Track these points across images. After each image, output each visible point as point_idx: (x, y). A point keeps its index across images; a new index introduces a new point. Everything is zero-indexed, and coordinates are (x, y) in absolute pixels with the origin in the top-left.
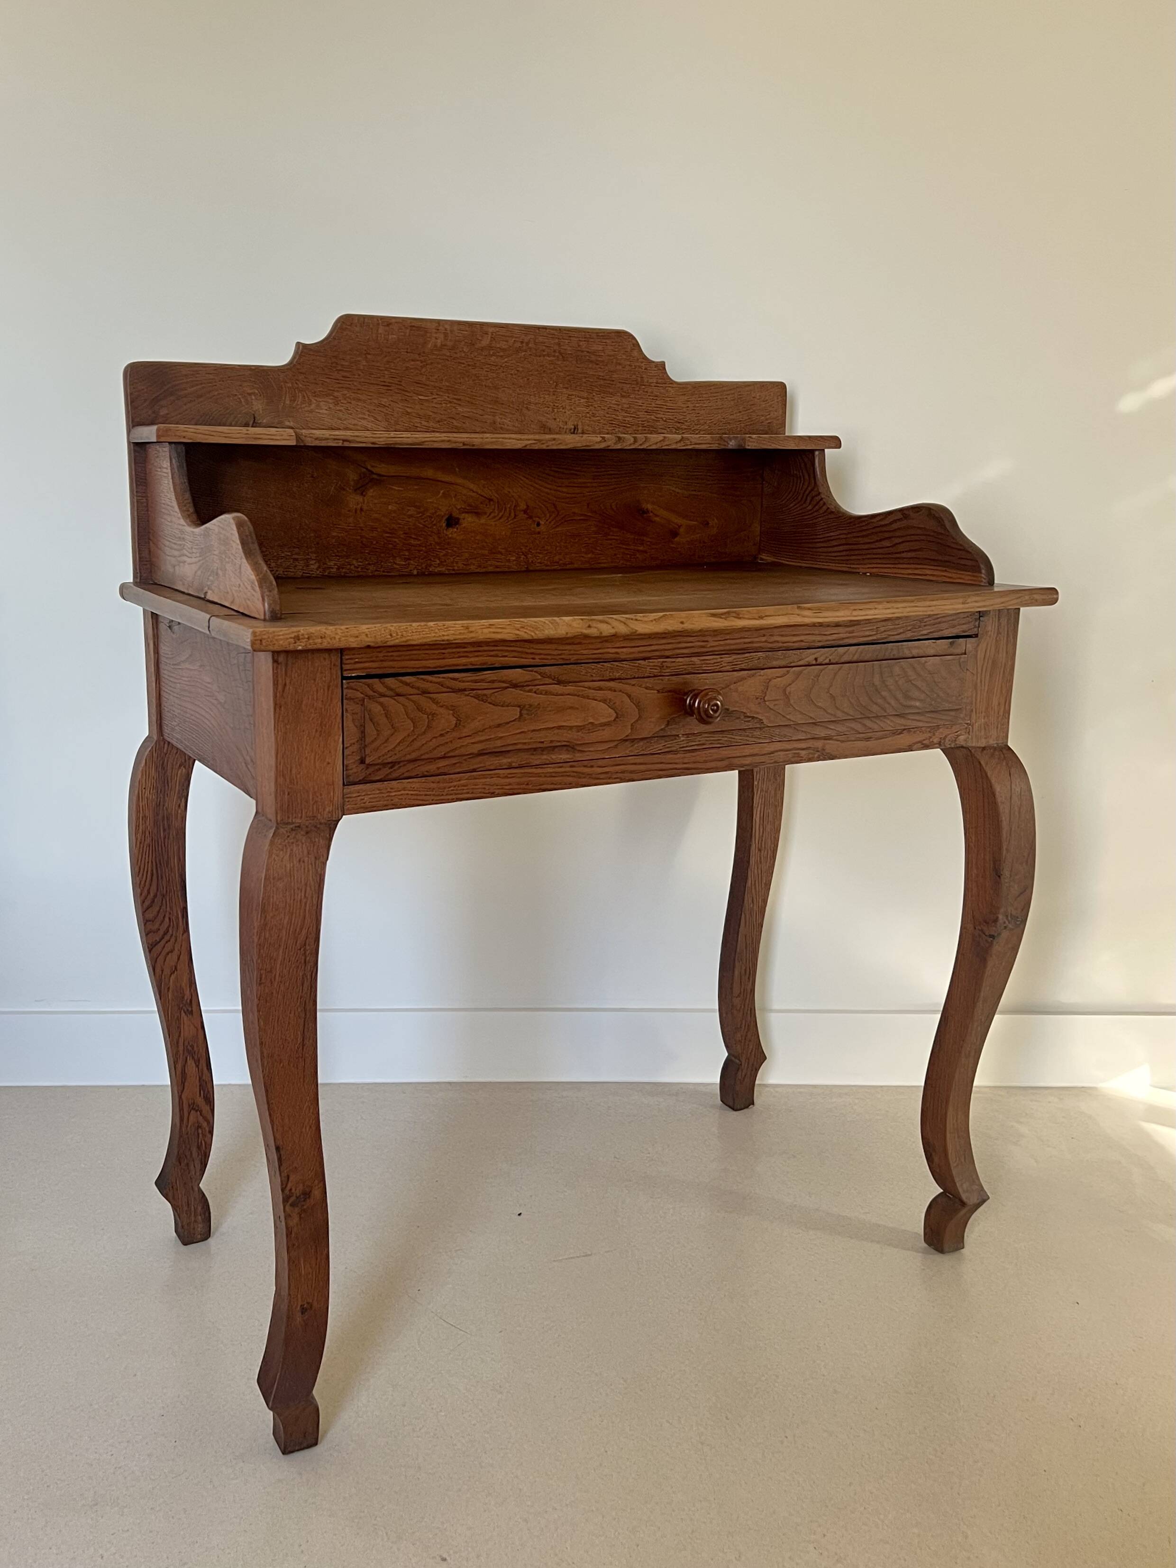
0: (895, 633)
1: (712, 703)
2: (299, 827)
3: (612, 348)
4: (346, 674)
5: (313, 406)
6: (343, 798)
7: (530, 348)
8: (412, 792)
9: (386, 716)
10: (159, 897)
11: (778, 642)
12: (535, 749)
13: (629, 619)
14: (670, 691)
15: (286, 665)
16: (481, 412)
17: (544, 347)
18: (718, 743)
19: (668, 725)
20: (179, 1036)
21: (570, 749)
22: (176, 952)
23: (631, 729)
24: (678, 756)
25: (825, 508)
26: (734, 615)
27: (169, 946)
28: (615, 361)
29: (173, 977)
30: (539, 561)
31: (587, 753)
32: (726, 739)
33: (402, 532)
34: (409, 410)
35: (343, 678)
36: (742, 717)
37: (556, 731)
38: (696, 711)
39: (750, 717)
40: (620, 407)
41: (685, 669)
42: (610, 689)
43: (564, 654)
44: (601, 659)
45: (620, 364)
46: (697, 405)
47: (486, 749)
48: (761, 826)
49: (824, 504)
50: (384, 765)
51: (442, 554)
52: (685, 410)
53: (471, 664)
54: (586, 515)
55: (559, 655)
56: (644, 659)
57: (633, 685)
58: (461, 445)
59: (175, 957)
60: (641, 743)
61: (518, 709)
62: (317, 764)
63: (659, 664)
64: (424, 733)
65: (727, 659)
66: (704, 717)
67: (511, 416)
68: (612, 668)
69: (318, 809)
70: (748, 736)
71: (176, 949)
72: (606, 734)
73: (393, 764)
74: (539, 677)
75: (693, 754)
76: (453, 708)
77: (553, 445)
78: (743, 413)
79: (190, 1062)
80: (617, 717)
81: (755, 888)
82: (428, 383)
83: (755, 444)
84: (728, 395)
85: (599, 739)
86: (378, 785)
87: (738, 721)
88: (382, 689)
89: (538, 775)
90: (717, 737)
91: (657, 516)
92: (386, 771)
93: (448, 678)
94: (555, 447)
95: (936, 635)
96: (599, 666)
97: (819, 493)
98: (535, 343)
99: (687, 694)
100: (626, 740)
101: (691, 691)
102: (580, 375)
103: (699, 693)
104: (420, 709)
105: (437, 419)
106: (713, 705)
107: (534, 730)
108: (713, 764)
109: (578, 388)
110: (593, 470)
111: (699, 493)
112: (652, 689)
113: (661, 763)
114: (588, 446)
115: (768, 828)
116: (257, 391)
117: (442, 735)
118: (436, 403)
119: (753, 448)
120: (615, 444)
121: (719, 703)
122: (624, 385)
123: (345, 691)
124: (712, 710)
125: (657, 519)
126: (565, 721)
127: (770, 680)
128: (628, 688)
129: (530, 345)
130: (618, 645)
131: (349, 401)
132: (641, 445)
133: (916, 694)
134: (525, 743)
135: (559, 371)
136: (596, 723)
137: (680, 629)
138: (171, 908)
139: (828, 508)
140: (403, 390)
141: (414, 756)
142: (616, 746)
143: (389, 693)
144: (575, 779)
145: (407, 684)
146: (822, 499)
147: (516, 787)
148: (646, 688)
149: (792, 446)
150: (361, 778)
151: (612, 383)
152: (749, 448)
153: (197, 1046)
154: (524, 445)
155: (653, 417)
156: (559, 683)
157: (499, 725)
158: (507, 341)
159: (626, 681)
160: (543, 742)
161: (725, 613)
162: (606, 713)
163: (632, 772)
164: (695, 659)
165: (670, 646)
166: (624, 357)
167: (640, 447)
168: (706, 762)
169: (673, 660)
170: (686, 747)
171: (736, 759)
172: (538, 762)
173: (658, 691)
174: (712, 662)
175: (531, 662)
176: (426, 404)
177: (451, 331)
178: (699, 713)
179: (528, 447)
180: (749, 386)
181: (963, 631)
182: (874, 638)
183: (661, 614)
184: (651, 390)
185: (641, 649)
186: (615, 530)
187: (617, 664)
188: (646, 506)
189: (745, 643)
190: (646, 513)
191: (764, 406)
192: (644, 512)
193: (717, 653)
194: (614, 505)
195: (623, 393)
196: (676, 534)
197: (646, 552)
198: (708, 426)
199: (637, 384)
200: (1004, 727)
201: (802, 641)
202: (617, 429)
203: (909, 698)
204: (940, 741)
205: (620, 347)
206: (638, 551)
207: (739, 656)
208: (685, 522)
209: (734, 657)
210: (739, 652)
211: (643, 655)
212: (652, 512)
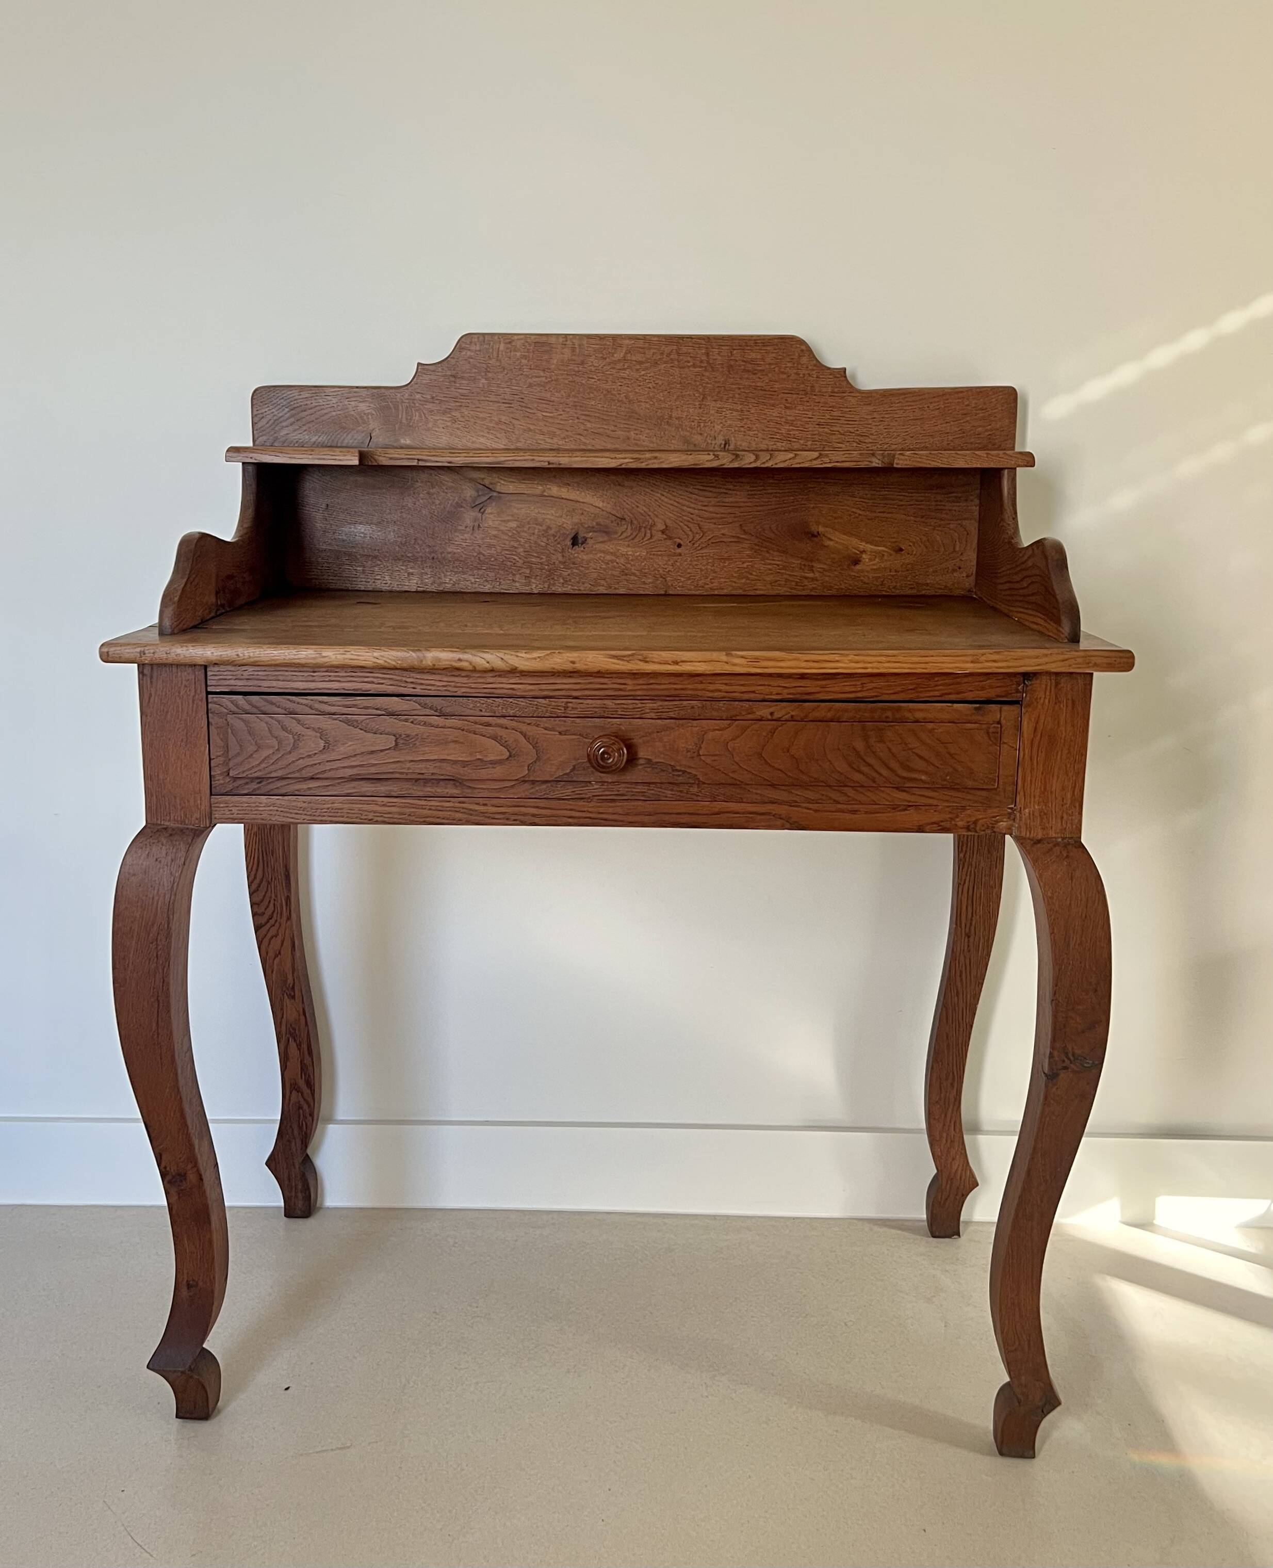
2: (165, 829)
3: (774, 355)
4: (209, 689)
5: (430, 425)
6: (211, 807)
7: (672, 359)
8: (282, 809)
9: (249, 733)
10: (264, 883)
11: (720, 691)
12: (417, 780)
13: (506, 654)
14: (576, 735)
15: (151, 677)
16: (613, 428)
17: (689, 359)
18: (642, 796)
19: (574, 769)
20: (283, 1017)
21: (458, 784)
22: (280, 938)
23: (528, 770)
24: (591, 805)
26: (639, 657)
27: (273, 931)
28: (777, 369)
29: (277, 960)
30: (681, 584)
31: (478, 790)
32: (653, 792)
33: (522, 550)
34: (532, 427)
35: (208, 693)
36: (670, 770)
37: (438, 764)
39: (679, 771)
40: (783, 420)
41: (596, 712)
42: (501, 726)
43: (450, 686)
44: (493, 693)
45: (783, 373)
46: (886, 416)
47: (359, 775)
50: (252, 779)
51: (566, 574)
52: (870, 421)
53: (344, 689)
54: (738, 537)
55: (443, 686)
56: (545, 697)
57: (529, 724)
58: (546, 463)
59: (279, 942)
60: (544, 786)
61: (394, 738)
62: (184, 772)
63: (563, 704)
64: (290, 752)
65: (651, 705)
67: (647, 431)
68: (504, 705)
69: (185, 816)
70: (681, 792)
71: (280, 935)
72: (497, 772)
73: (260, 780)
74: (419, 707)
75: (611, 804)
76: (322, 733)
77: (653, 463)
79: (293, 1044)
80: (510, 756)
82: (552, 399)
83: (909, 462)
85: (489, 777)
86: (245, 799)
87: (664, 774)
88: (247, 707)
89: (422, 807)
90: (641, 788)
92: (254, 786)
93: (316, 700)
94: (656, 466)
95: (953, 697)
96: (490, 701)
97: (1003, 519)
98: (679, 354)
100: (525, 781)
102: (734, 386)
104: (284, 728)
105: (563, 436)
107: (412, 761)
109: (730, 400)
110: (748, 488)
111: (889, 515)
112: (553, 729)
113: (571, 810)
114: (697, 465)
116: (374, 413)
117: (309, 756)
118: (561, 420)
119: (901, 466)
120: (731, 462)
122: (789, 395)
123: (210, 705)
125: (831, 543)
126: (448, 755)
127: (706, 733)
128: (523, 727)
129: (672, 357)
130: (511, 681)
131: (467, 419)
132: (764, 463)
133: (919, 764)
134: (401, 773)
135: (707, 383)
136: (485, 759)
137: (571, 669)
138: (276, 896)
140: (526, 407)
141: (280, 774)
142: (513, 786)
143: (254, 710)
144: (466, 816)
145: (272, 703)
147: (396, 816)
148: (546, 729)
150: (229, 789)
152: (896, 466)
153: (299, 1030)
154: (619, 464)
155: (826, 430)
156: (442, 715)
157: (372, 752)
158: (644, 353)
159: (521, 719)
160: (423, 774)
161: (630, 655)
162: (496, 751)
163: (534, 815)
164: (608, 703)
165: (578, 687)
166: (791, 365)
167: (763, 466)
168: (628, 815)
169: (582, 701)
170: (601, 796)
172: (420, 794)
173: (562, 734)
174: (631, 707)
175: (411, 691)
176: (550, 420)
177: (580, 345)
179: (623, 466)
180: (962, 392)
181: (998, 696)
182: (859, 695)
183: (548, 652)
184: (823, 400)
185: (544, 687)
186: (775, 553)
187: (511, 700)
188: (814, 529)
189: (676, 689)
190: (816, 536)
191: (981, 415)
192: (813, 536)
193: (639, 698)
194: (773, 526)
195: (787, 405)
196: (857, 562)
197: (817, 580)
198: (900, 441)
199: (806, 394)
200: (1074, 817)
201: (754, 692)
202: (779, 444)
203: (910, 769)
204: (969, 826)
205: (785, 355)
206: (806, 578)
207: (666, 703)
208: (869, 547)
209: (660, 703)
210: (668, 699)
211: (546, 693)
212: (824, 535)
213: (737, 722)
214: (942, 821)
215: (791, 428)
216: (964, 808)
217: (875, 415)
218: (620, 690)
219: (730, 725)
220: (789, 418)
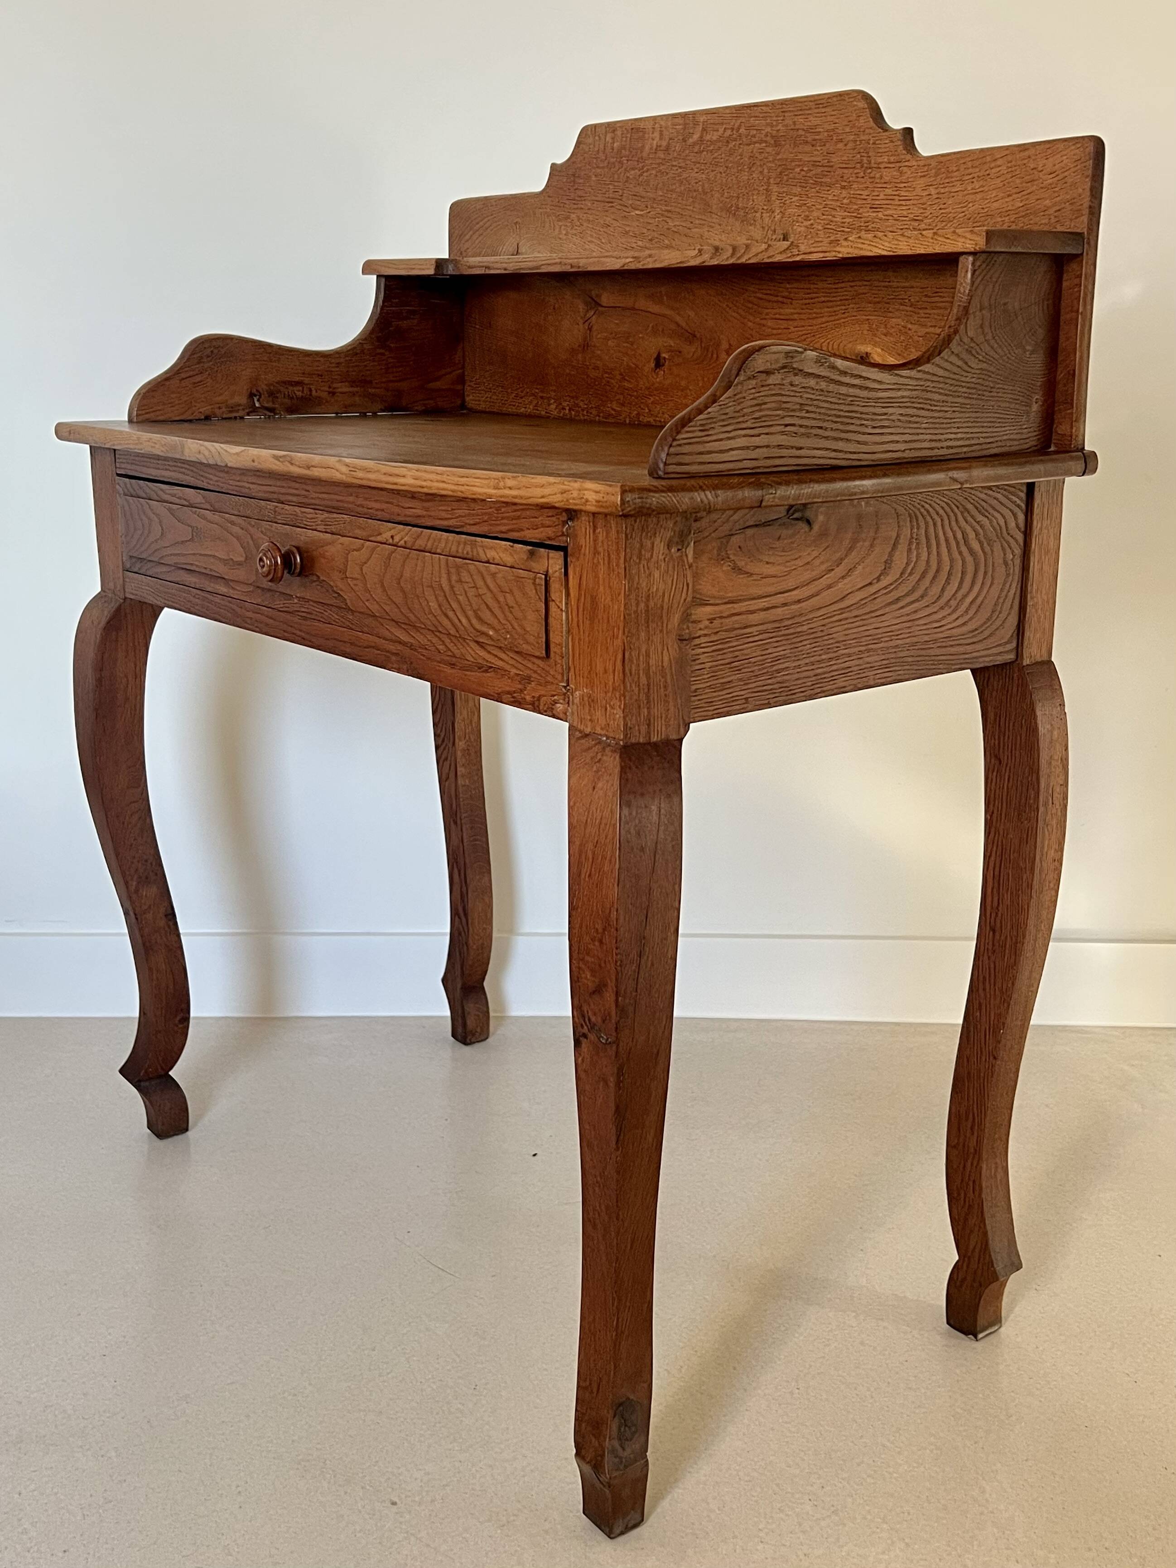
3: (833, 118)
4: (117, 471)
6: (124, 580)
12: (206, 575)
15: (96, 459)
17: (755, 132)
21: (225, 582)
23: (256, 575)
24: (295, 619)
31: (236, 591)
32: (324, 613)
35: (116, 475)
37: (211, 560)
39: (336, 593)
41: (291, 520)
42: (241, 527)
43: (220, 481)
44: (240, 492)
46: (944, 191)
51: (650, 401)
53: (172, 478)
55: (217, 482)
56: (265, 500)
58: (569, 267)
61: (191, 529)
64: (148, 535)
68: (244, 504)
70: (343, 617)
72: (242, 574)
74: (203, 501)
76: (160, 520)
80: (246, 558)
82: (643, 194)
85: (238, 578)
86: (137, 576)
88: (130, 490)
89: (212, 603)
92: (139, 565)
93: (160, 487)
96: (237, 499)
100: (258, 587)
104: (145, 512)
107: (201, 555)
113: (285, 623)
116: (520, 220)
117: (155, 542)
122: (846, 171)
123: (117, 486)
126: (217, 552)
127: (350, 552)
134: (197, 565)
136: (235, 560)
138: (446, 721)
140: (623, 205)
144: (232, 617)
145: (140, 487)
147: (200, 609)
150: (129, 567)
151: (829, 169)
156: (213, 509)
157: (182, 542)
158: (717, 131)
159: (250, 520)
160: (207, 568)
162: (239, 552)
164: (298, 510)
168: (316, 635)
174: (310, 516)
175: (200, 484)
177: (666, 128)
189: (336, 500)
193: (316, 507)
199: (862, 167)
203: (481, 621)
204: (534, 702)
207: (330, 515)
210: (331, 511)
211: (267, 495)
213: (368, 543)
214: (514, 692)
218: (306, 497)
219: (363, 546)
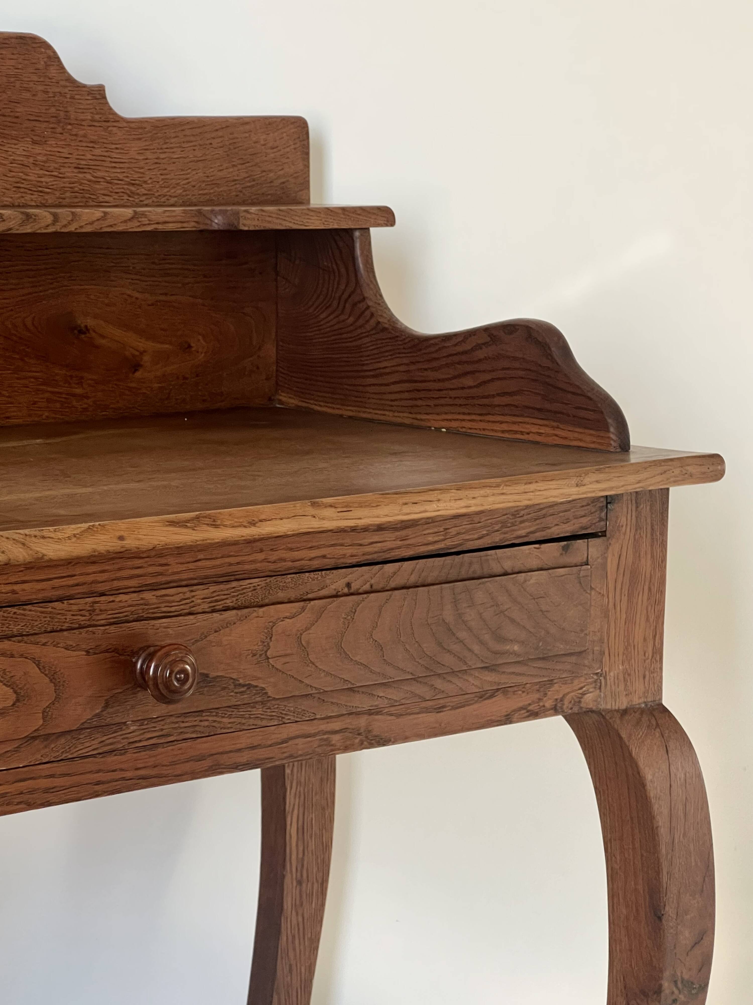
0: (476, 536)
1: (177, 670)
3: (13, 62)
11: (285, 560)
13: (30, 536)
14: (107, 651)
18: (193, 732)
19: (107, 705)
23: (43, 718)
24: (129, 756)
25: (373, 322)
26: (207, 521)
28: (18, 84)
32: (206, 723)
36: (232, 687)
38: (151, 683)
39: (244, 686)
40: (31, 160)
45: (28, 90)
46: (162, 156)
48: (300, 844)
49: (372, 315)
52: (142, 164)
56: (60, 599)
57: (44, 644)
60: (62, 741)
63: (87, 607)
65: (201, 592)
66: (164, 692)
68: (6, 618)
70: (242, 717)
75: (152, 752)
78: (240, 167)
80: (18, 700)
81: (294, 950)
83: (256, 223)
84: (214, 138)
87: (223, 693)
90: (191, 721)
91: (103, 337)
97: (364, 299)
99: (135, 654)
100: (34, 738)
101: (144, 649)
103: (155, 652)
106: (180, 672)
108: (187, 767)
111: (173, 298)
112: (77, 648)
113: (98, 771)
115: (312, 845)
119: (252, 228)
121: (187, 667)
124: (178, 680)
125: (103, 342)
127: (275, 624)
128: (35, 650)
130: (13, 580)
132: (65, 226)
137: (118, 549)
139: (379, 323)
142: (17, 750)
146: (368, 307)
148: (67, 648)
149: (315, 224)
151: (14, 120)
152: (246, 228)
155: (88, 176)
159: (32, 638)
161: (195, 520)
163: (46, 790)
164: (148, 596)
165: (105, 576)
166: (35, 78)
167: (62, 231)
168: (173, 764)
169: (111, 598)
170: (140, 741)
171: (225, 756)
173: (88, 652)
174: (177, 598)
178: (156, 685)
180: (247, 123)
181: (583, 528)
182: (441, 545)
183: (85, 526)
184: (81, 133)
185: (56, 583)
186: (32, 361)
187: (14, 610)
188: (84, 321)
189: (230, 564)
190: (84, 333)
191: (272, 155)
192: (81, 332)
193: (184, 583)
194: (29, 321)
195: (35, 138)
196: (136, 366)
197: (88, 398)
198: (180, 191)
199: (59, 122)
200: (655, 675)
201: (324, 557)
202: (28, 197)
203: (501, 639)
204: (556, 705)
205: (26, 62)
206: (74, 395)
207: (222, 586)
208: (150, 345)
209: (213, 588)
210: (221, 579)
211: (60, 593)
212: (94, 331)
213: (312, 603)
214: (530, 704)
215: (41, 172)
216: (551, 682)
217: (149, 154)
218: (161, 574)
219: (303, 609)
220: (39, 158)
